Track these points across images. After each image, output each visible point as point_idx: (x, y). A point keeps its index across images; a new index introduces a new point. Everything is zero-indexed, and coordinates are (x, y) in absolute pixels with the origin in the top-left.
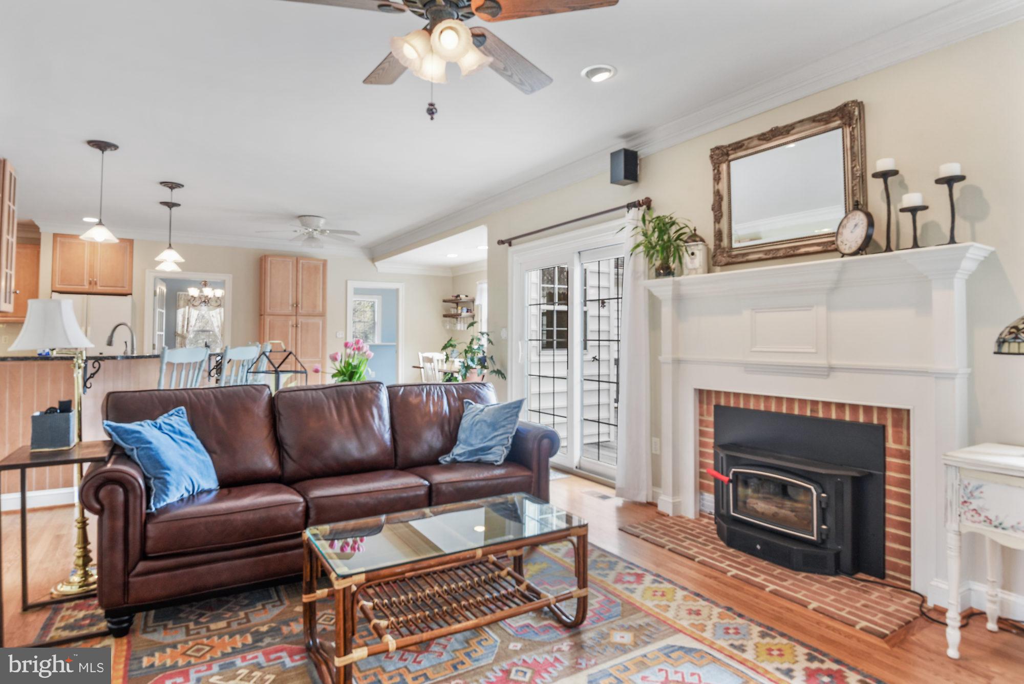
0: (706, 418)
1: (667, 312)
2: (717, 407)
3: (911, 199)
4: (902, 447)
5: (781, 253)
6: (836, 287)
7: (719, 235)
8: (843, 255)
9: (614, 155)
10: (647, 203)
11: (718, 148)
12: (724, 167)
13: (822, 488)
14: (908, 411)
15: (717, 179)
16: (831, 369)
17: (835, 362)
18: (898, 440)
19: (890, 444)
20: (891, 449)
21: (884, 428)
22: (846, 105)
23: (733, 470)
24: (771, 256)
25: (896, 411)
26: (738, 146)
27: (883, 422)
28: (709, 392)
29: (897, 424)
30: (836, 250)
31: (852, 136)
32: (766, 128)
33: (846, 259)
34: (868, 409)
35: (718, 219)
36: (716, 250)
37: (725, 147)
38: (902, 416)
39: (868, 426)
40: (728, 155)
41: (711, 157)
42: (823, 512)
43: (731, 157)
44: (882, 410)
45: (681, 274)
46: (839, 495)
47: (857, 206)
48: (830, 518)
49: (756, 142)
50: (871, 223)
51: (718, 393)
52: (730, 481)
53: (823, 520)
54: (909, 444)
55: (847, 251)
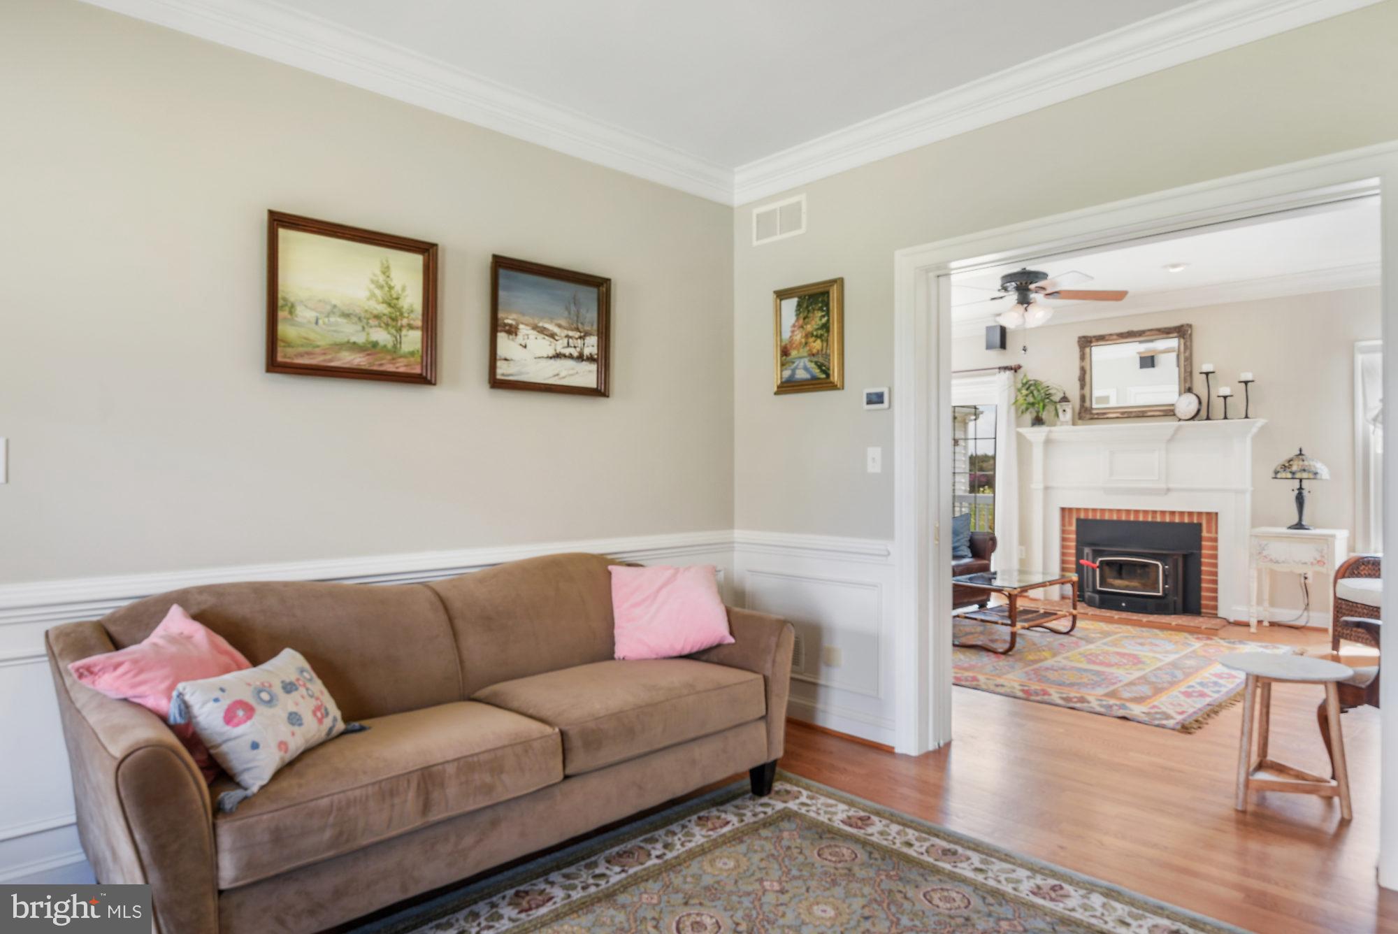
0: (1067, 528)
1: (1037, 453)
2: (1078, 520)
3: (1225, 391)
4: (1213, 535)
5: (1133, 414)
6: (1171, 439)
7: (1083, 398)
8: (1180, 420)
9: (989, 329)
10: (1016, 369)
11: (1084, 337)
12: (1087, 350)
13: (1165, 564)
14: (1217, 514)
15: (1082, 358)
16: (1168, 490)
17: (1171, 486)
18: (1209, 531)
19: (1205, 534)
20: (1205, 537)
21: (1200, 525)
22: (1182, 326)
23: (1100, 559)
24: (1125, 416)
25: (1208, 514)
26: (1101, 338)
27: (1200, 522)
28: (1070, 510)
29: (1209, 522)
30: (1174, 415)
31: (1185, 344)
32: (1124, 329)
33: (1181, 423)
34: (1190, 514)
35: (1082, 387)
36: (1080, 410)
37: (1090, 337)
38: (1213, 517)
39: (1191, 525)
40: (1091, 342)
41: (1079, 342)
42: (1165, 576)
43: (1092, 345)
44: (1200, 514)
45: (1054, 425)
46: (1175, 567)
47: (1190, 390)
48: (1170, 581)
49: (1115, 337)
50: (1200, 403)
51: (1078, 510)
52: (1098, 567)
53: (1165, 582)
54: (1217, 532)
55: (1183, 418)
